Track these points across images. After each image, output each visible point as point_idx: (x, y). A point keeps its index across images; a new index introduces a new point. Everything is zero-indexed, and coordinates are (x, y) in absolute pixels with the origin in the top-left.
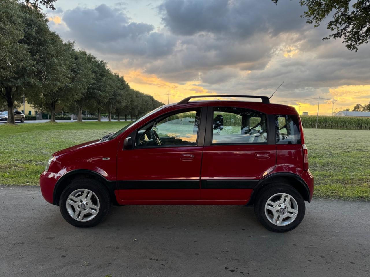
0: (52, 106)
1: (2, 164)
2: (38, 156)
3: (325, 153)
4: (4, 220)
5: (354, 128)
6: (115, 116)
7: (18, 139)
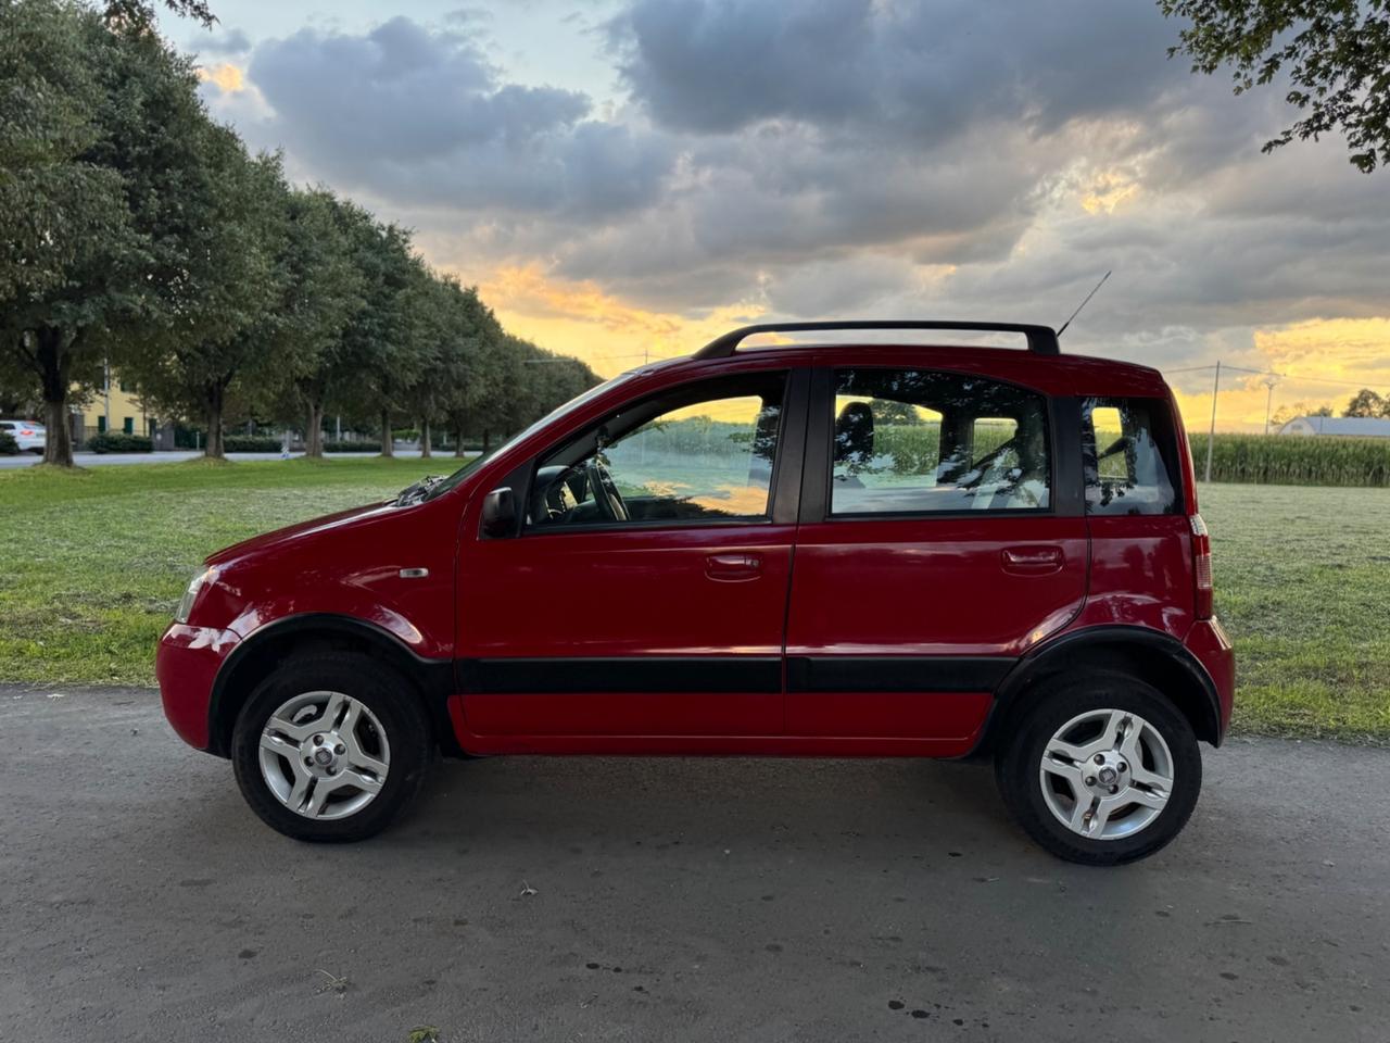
0: (209, 399)
1: (19, 609)
2: (158, 581)
3: (1249, 569)
4: (18, 815)
5: (1352, 481)
6: (445, 439)
7: (82, 518)
